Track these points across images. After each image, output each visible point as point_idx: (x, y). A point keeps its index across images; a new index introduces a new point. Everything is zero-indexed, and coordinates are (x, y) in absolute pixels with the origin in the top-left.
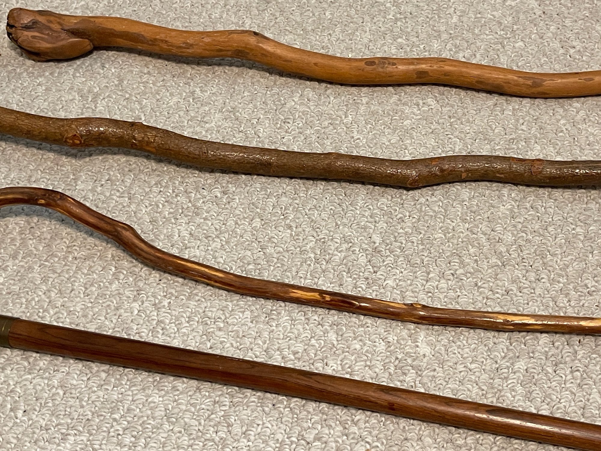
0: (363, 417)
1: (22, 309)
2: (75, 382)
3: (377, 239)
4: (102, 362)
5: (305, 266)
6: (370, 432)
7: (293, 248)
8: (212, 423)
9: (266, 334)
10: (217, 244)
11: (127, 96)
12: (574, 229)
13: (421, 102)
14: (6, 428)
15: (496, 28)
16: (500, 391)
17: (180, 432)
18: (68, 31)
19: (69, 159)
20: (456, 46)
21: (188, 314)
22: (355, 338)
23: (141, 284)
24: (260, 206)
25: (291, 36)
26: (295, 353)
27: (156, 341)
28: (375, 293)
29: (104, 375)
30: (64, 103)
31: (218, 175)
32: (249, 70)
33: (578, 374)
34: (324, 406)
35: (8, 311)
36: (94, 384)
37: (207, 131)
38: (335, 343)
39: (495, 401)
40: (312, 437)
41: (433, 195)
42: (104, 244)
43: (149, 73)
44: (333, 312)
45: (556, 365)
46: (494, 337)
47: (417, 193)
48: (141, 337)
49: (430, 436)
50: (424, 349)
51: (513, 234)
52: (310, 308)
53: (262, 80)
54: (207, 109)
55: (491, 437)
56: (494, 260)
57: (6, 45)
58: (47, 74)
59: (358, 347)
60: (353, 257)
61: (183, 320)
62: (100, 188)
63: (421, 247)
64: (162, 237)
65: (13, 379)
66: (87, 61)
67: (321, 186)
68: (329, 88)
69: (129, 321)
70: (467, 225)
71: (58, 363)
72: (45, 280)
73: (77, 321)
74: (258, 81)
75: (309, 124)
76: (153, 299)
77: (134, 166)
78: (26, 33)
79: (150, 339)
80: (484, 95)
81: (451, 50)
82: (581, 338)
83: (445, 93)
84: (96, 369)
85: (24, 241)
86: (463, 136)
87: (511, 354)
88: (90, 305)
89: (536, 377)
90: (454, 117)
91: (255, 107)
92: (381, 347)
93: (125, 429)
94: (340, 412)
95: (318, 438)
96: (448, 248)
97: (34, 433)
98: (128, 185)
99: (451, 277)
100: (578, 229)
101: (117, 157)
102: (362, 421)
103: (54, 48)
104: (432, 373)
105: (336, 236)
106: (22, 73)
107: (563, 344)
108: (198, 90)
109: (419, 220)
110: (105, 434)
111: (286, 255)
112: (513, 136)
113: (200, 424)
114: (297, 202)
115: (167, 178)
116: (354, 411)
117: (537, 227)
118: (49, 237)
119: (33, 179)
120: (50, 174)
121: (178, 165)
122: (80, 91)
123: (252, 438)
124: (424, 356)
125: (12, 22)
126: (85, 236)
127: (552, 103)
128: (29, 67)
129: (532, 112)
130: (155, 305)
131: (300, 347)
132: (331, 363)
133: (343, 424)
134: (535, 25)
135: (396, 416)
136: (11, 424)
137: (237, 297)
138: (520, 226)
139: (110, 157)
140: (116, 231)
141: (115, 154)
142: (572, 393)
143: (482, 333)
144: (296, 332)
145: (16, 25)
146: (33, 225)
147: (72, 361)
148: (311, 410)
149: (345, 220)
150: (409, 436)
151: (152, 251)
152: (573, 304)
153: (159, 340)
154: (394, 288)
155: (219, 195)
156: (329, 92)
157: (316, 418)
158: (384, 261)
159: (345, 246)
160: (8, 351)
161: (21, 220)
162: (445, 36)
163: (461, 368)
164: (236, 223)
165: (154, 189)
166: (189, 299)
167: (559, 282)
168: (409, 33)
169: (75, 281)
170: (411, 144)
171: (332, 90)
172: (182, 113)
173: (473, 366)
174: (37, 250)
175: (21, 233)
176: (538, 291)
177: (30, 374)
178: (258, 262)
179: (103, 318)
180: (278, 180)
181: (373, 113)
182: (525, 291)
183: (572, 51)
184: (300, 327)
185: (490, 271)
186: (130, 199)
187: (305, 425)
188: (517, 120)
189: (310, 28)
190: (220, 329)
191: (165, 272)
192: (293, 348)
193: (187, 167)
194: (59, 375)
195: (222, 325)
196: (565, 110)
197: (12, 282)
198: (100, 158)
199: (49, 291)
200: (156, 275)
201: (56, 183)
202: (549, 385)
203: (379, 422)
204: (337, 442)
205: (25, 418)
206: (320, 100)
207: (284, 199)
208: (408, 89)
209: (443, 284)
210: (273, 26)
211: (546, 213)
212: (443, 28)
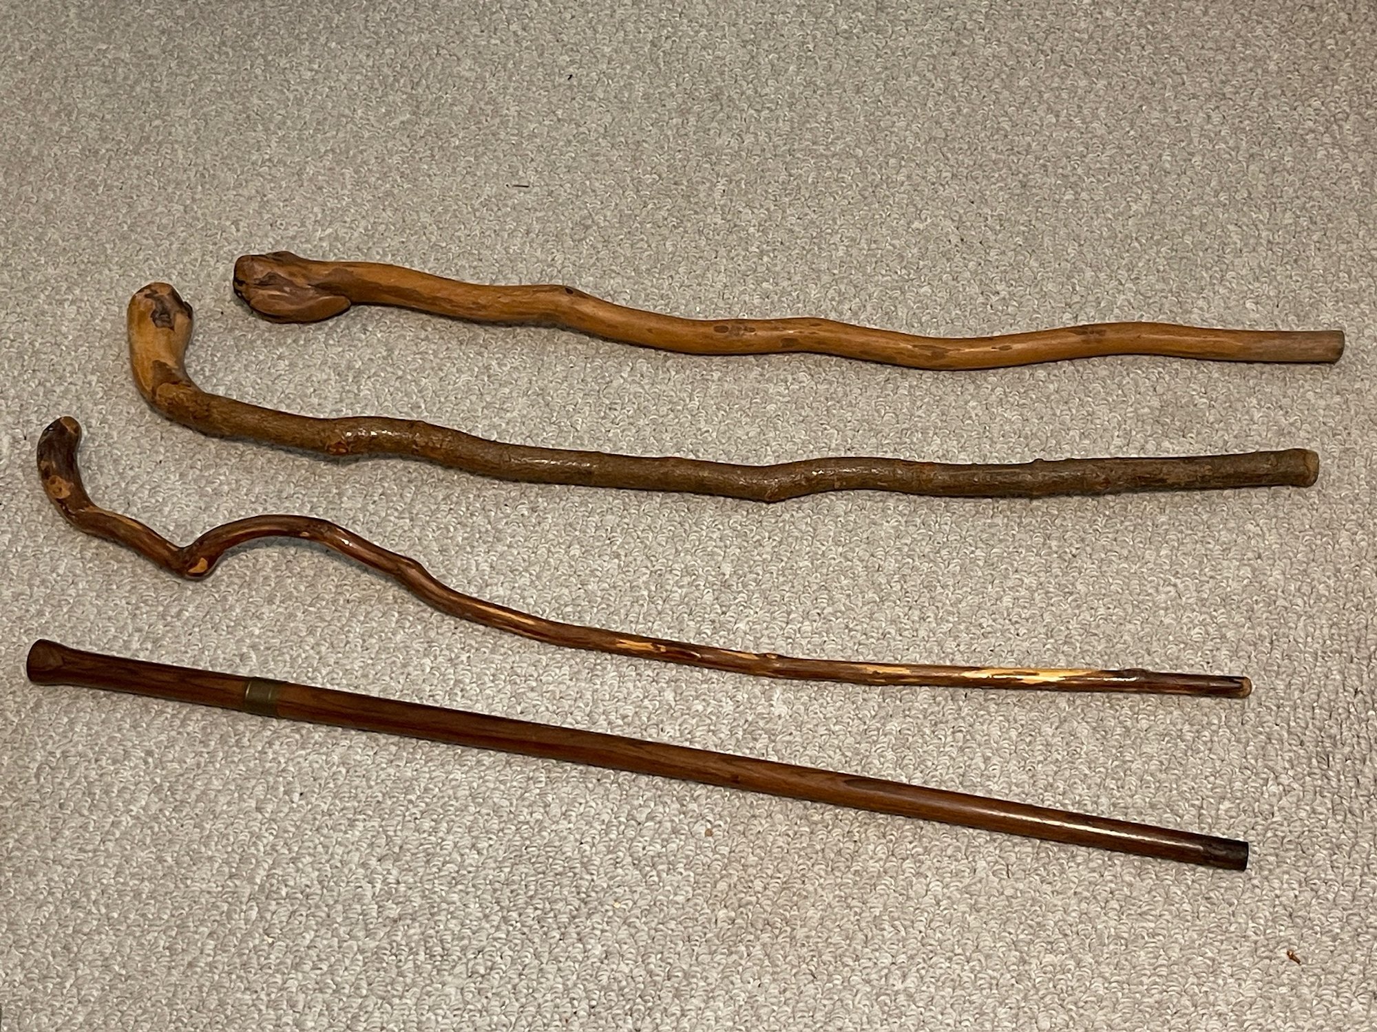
0: (704, 791)
1: (286, 669)
2: (358, 757)
3: (727, 569)
4: (392, 732)
5: (636, 608)
6: (712, 810)
7: (621, 583)
8: (526, 803)
9: (588, 695)
10: (525, 580)
11: (400, 373)
12: (973, 552)
13: (790, 378)
14: (282, 815)
15: (895, 265)
16: (867, 757)
17: (488, 814)
18: (317, 287)
19: (329, 466)
20: (840, 293)
21: (492, 671)
22: (697, 698)
23: (432, 634)
24: (578, 527)
25: (619, 280)
26: (624, 717)
27: (455, 706)
28: (722, 640)
29: (393, 749)
30: (316, 385)
31: (524, 485)
32: (562, 333)
33: (960, 735)
34: (658, 780)
35: (269, 671)
36: (383, 758)
37: (508, 424)
38: (673, 704)
39: (859, 768)
40: (644, 816)
41: (799, 508)
42: (383, 582)
43: (426, 339)
44: (672, 665)
45: (936, 724)
46: (865, 691)
47: (779, 506)
48: (436, 701)
49: (781, 812)
50: (780, 709)
51: (896, 561)
52: (642, 661)
53: (579, 347)
54: (507, 390)
55: (852, 812)
56: (870, 595)
57: (228, 297)
58: (289, 341)
59: (700, 708)
60: (697, 594)
61: (486, 679)
62: (372, 506)
63: (781, 579)
64: (456, 571)
65: (284, 755)
66: (343, 321)
67: (658, 498)
68: (669, 358)
69: (420, 682)
70: (840, 549)
71: (337, 734)
72: (311, 632)
73: (356, 682)
74: (576, 349)
75: (642, 411)
76: (447, 653)
77: (414, 475)
78: (260, 292)
79: (447, 704)
80: (874, 365)
81: (833, 299)
82: (968, 691)
83: (823, 364)
84: (384, 741)
85: (280, 580)
86: (842, 425)
87: (883, 713)
88: (370, 662)
89: (910, 739)
90: (832, 399)
91: (571, 386)
92: (728, 707)
93: (422, 813)
94: (677, 786)
95: (650, 818)
96: (816, 579)
97: (315, 819)
98: (408, 501)
99: (817, 618)
100: (978, 552)
101: (392, 462)
102: (703, 797)
103: (298, 311)
104: (788, 738)
105: (676, 566)
106: (255, 341)
107: (946, 699)
108: (494, 363)
109: (781, 543)
110: (400, 818)
111: (613, 592)
112: (906, 426)
113: (511, 804)
114: (626, 520)
115: (458, 490)
116: (693, 786)
117: (927, 550)
118: (312, 573)
119: (284, 495)
120: (305, 487)
121: (472, 473)
122: (335, 367)
123: (573, 819)
124: (780, 717)
125: (241, 278)
126: (358, 572)
127: (962, 376)
128: (264, 331)
129: (933, 389)
130: (451, 660)
131: (629, 710)
132: (668, 728)
133: (680, 800)
134: (948, 260)
135: (743, 790)
136: (286, 810)
137: (553, 648)
138: (906, 549)
139: (383, 462)
140: (399, 569)
141: (389, 458)
142: (952, 758)
143: (850, 687)
144: (625, 691)
145: (248, 281)
146: (290, 558)
147: (353, 732)
148: (643, 786)
149: (687, 545)
150: (757, 812)
151: (445, 594)
152: (962, 648)
153: (459, 705)
154: (746, 633)
155: (526, 513)
156: (669, 363)
157: (648, 794)
158: (735, 598)
159: (687, 580)
160: (275, 722)
161: (274, 552)
162: (826, 278)
163: (822, 730)
164: (549, 551)
165: (443, 507)
166: (493, 651)
167: (948, 621)
168: (778, 273)
169: (349, 631)
170: (774, 439)
171: (674, 360)
172: (474, 398)
173: (837, 728)
174: (299, 591)
175: (275, 569)
176: (922, 633)
177: (304, 749)
178: (577, 602)
179: (387, 678)
180: (601, 491)
181: (728, 394)
182: (906, 633)
183: (994, 298)
184: (630, 685)
185: (865, 608)
186: (412, 520)
187: (636, 803)
188: (914, 402)
189: (644, 268)
190: (532, 689)
191: (461, 618)
192: (621, 711)
193: (483, 476)
194: (339, 750)
195: (534, 684)
196: (978, 387)
197: (270, 634)
198: (370, 463)
199: (318, 644)
200: (450, 621)
201: (315, 500)
202: (925, 748)
203: (723, 797)
204: (672, 821)
205: (303, 802)
206: (656, 375)
207: (609, 517)
208: (774, 358)
209: (807, 627)
210: (594, 264)
211: (940, 531)
212: (824, 266)
